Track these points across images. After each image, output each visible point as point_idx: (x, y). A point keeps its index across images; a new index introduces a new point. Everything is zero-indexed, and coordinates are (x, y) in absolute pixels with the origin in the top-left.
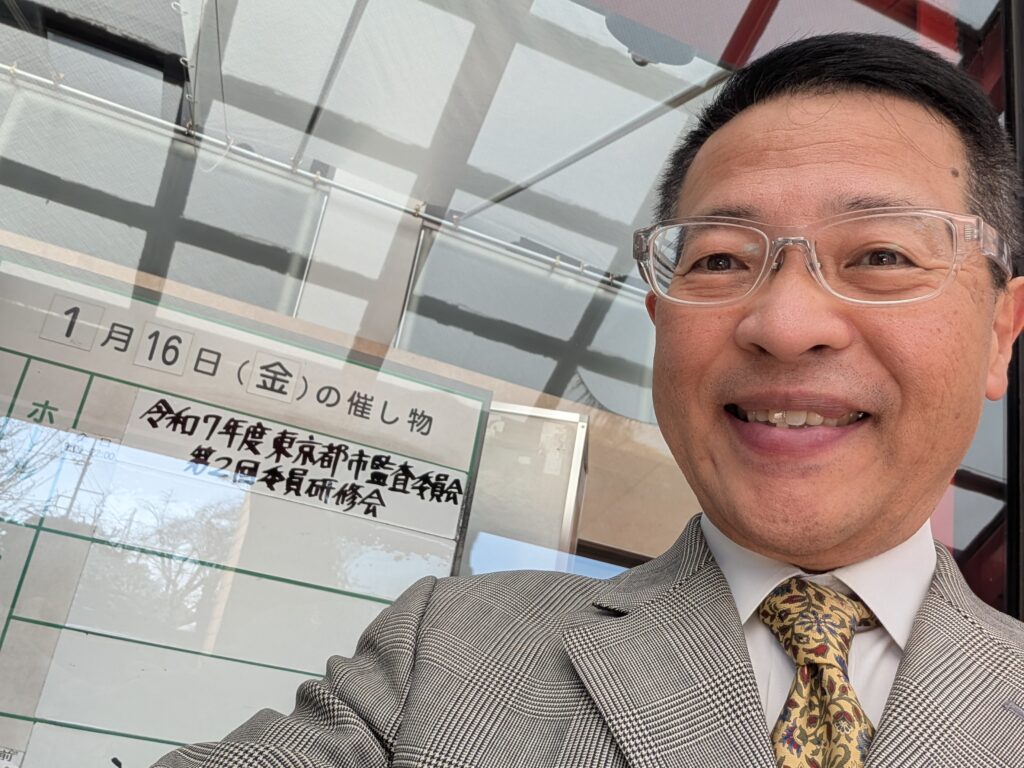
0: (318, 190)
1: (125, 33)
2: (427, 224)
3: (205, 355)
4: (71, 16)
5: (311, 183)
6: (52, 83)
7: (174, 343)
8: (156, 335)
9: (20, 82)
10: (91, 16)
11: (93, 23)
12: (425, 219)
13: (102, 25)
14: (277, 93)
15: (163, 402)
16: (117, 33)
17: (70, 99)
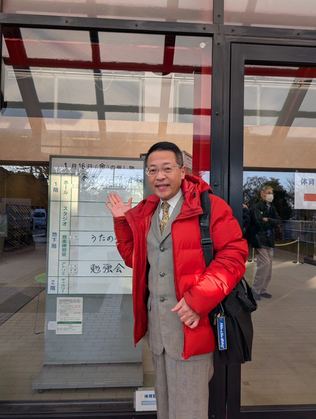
0: (141, 80)
1: (74, 60)
2: (175, 80)
3: (89, 166)
4: (59, 59)
5: (138, 78)
6: (63, 72)
7: (83, 165)
8: (80, 164)
9: (55, 74)
10: (64, 58)
11: (65, 59)
12: (175, 78)
13: (68, 59)
14: (117, 63)
15: (84, 176)
16: (72, 60)
17: (69, 75)
